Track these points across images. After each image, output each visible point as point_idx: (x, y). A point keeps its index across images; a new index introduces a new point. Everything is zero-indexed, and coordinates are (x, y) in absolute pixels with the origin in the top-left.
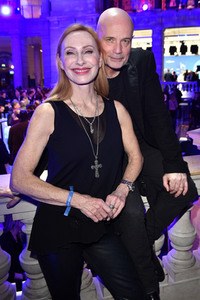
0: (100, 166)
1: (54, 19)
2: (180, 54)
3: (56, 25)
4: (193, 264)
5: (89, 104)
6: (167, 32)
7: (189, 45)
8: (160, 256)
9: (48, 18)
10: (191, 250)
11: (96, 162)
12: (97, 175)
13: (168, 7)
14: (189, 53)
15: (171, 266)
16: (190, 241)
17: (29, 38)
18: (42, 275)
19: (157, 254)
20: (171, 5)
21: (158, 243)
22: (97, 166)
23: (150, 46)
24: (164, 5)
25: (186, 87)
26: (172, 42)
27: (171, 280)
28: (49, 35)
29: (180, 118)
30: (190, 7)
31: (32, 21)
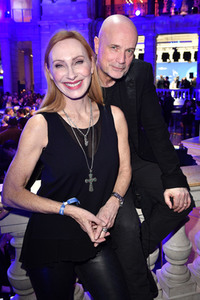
0: (95, 179)
1: (45, 23)
2: (172, 61)
3: (47, 30)
4: (188, 279)
5: (83, 114)
6: (160, 38)
7: (181, 52)
8: (154, 270)
9: (39, 22)
10: (186, 264)
11: (91, 175)
12: (91, 189)
13: (161, 13)
14: (181, 60)
15: (165, 281)
16: (185, 255)
17: (20, 43)
18: (32, 290)
19: (152, 268)
20: (165, 10)
21: (153, 257)
22: (91, 180)
23: (143, 52)
24: (156, 11)
25: (178, 94)
26: (164, 49)
27: (166, 295)
28: (40, 40)
29: (172, 126)
30: (183, 13)
31: (22, 25)
